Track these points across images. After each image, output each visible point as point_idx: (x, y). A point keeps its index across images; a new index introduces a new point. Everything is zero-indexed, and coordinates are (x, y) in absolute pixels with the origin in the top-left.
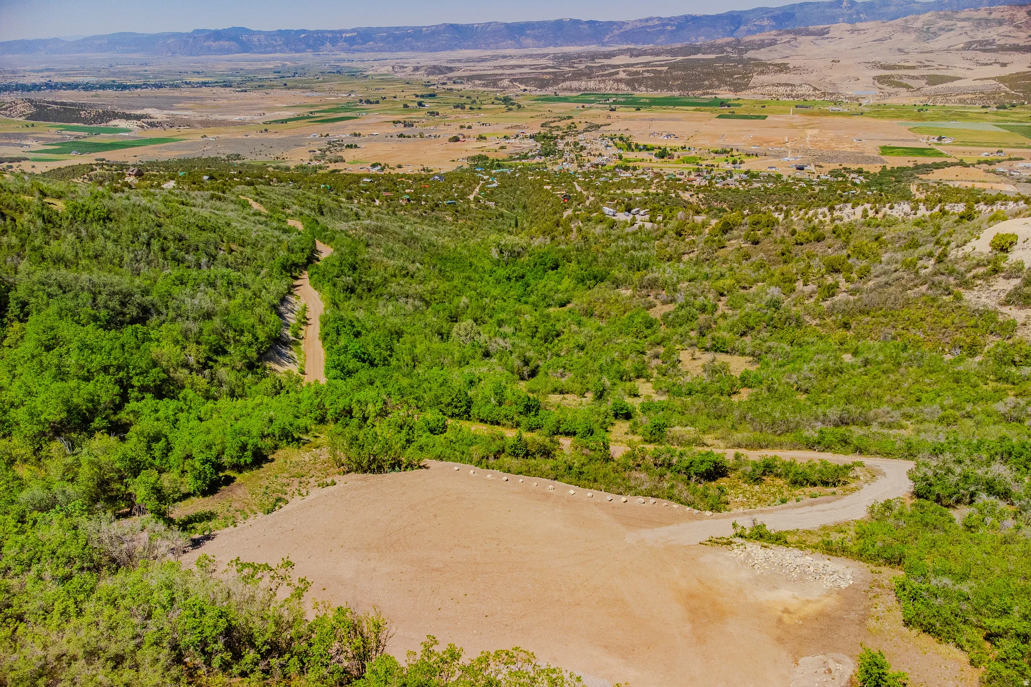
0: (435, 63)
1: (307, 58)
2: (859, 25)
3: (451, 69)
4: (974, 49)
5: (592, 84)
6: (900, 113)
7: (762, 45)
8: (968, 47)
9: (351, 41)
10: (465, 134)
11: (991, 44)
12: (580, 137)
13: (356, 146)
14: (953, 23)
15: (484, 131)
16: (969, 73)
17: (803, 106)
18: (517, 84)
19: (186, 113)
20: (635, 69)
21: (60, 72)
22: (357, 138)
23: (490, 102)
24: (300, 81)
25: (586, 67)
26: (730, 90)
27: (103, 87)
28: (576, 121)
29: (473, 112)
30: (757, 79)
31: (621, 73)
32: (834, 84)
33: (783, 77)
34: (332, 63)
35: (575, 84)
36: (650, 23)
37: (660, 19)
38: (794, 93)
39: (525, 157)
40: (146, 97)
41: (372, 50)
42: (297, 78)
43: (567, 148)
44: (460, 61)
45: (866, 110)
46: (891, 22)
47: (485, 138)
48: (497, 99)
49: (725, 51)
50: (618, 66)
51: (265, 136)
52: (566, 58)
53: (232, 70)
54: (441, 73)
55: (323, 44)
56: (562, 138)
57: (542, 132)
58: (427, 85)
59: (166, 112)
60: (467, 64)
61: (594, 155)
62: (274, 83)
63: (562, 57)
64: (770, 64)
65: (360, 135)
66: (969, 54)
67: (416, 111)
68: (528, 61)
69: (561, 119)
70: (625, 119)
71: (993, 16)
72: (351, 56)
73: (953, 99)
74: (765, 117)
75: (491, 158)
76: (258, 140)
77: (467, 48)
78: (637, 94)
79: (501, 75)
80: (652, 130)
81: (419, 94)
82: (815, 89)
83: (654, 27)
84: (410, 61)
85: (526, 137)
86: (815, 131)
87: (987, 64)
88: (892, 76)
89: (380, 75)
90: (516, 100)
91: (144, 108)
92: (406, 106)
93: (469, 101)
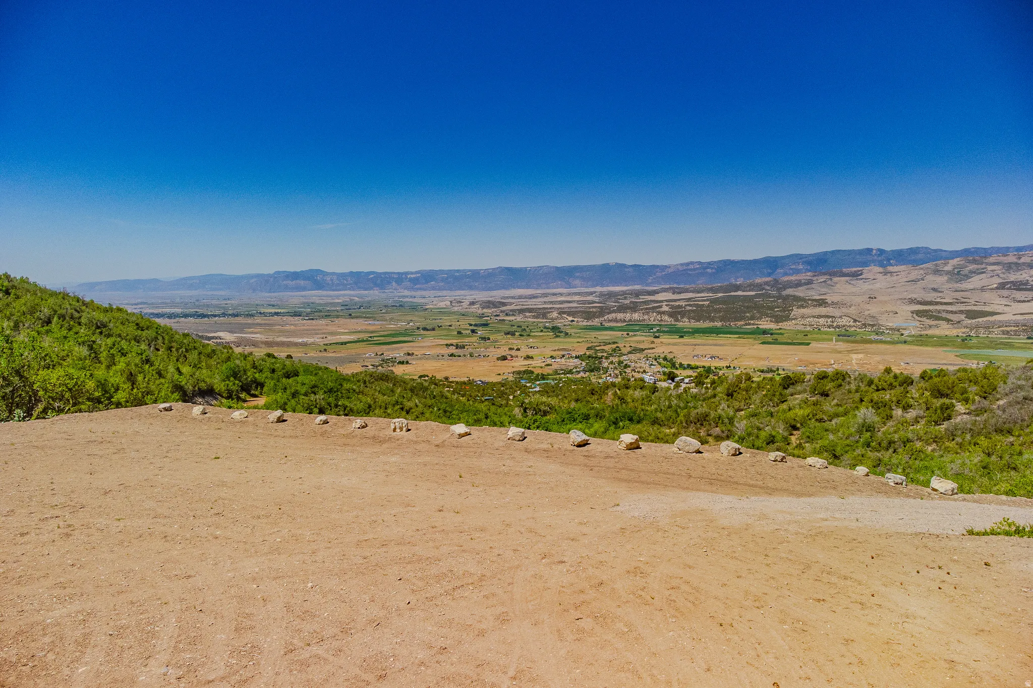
0: (490, 299)
1: (374, 294)
2: (890, 269)
3: (504, 304)
4: (1008, 289)
5: (636, 316)
6: (943, 342)
7: (798, 284)
8: (1002, 286)
9: (415, 281)
10: (513, 355)
11: (1024, 284)
12: (624, 357)
13: (407, 362)
14: (983, 266)
15: (531, 352)
16: (1006, 309)
17: (845, 335)
18: (565, 316)
19: (253, 336)
20: (677, 304)
21: (152, 305)
22: (410, 357)
23: (539, 330)
24: (364, 313)
25: (631, 302)
26: (771, 321)
27: (186, 316)
28: (620, 345)
29: (522, 338)
30: (796, 312)
31: (664, 306)
32: (874, 317)
33: (822, 310)
34: (396, 299)
35: (620, 316)
36: (691, 267)
37: (700, 263)
38: (835, 324)
39: (570, 372)
40: (221, 324)
41: (434, 289)
42: (362, 309)
43: (611, 366)
44: (513, 298)
45: (909, 339)
46: (921, 266)
47: (532, 358)
48: (545, 328)
49: (763, 289)
50: (662, 301)
51: (325, 354)
52: (611, 295)
53: (304, 303)
54: (495, 307)
55: (389, 283)
56: (607, 358)
57: (588, 353)
58: (482, 316)
59: (235, 335)
60: (519, 300)
61: (638, 372)
62: (341, 314)
63: (608, 294)
64: (809, 300)
65: (413, 354)
66: (1005, 293)
67: (470, 337)
68: (576, 298)
69: (606, 344)
70: (669, 344)
71: (1022, 260)
72: (413, 293)
73: (996, 331)
74: (808, 344)
75: (536, 373)
76: (316, 357)
77: (519, 287)
78: (680, 324)
79: (550, 308)
80: (696, 353)
81: (473, 323)
82: (855, 321)
83: (694, 270)
84: (467, 297)
85: (571, 357)
86: (861, 356)
87: (1024, 301)
88: (930, 311)
89: (438, 308)
90: (563, 329)
91: (217, 331)
92: (459, 333)
93: (520, 329)
